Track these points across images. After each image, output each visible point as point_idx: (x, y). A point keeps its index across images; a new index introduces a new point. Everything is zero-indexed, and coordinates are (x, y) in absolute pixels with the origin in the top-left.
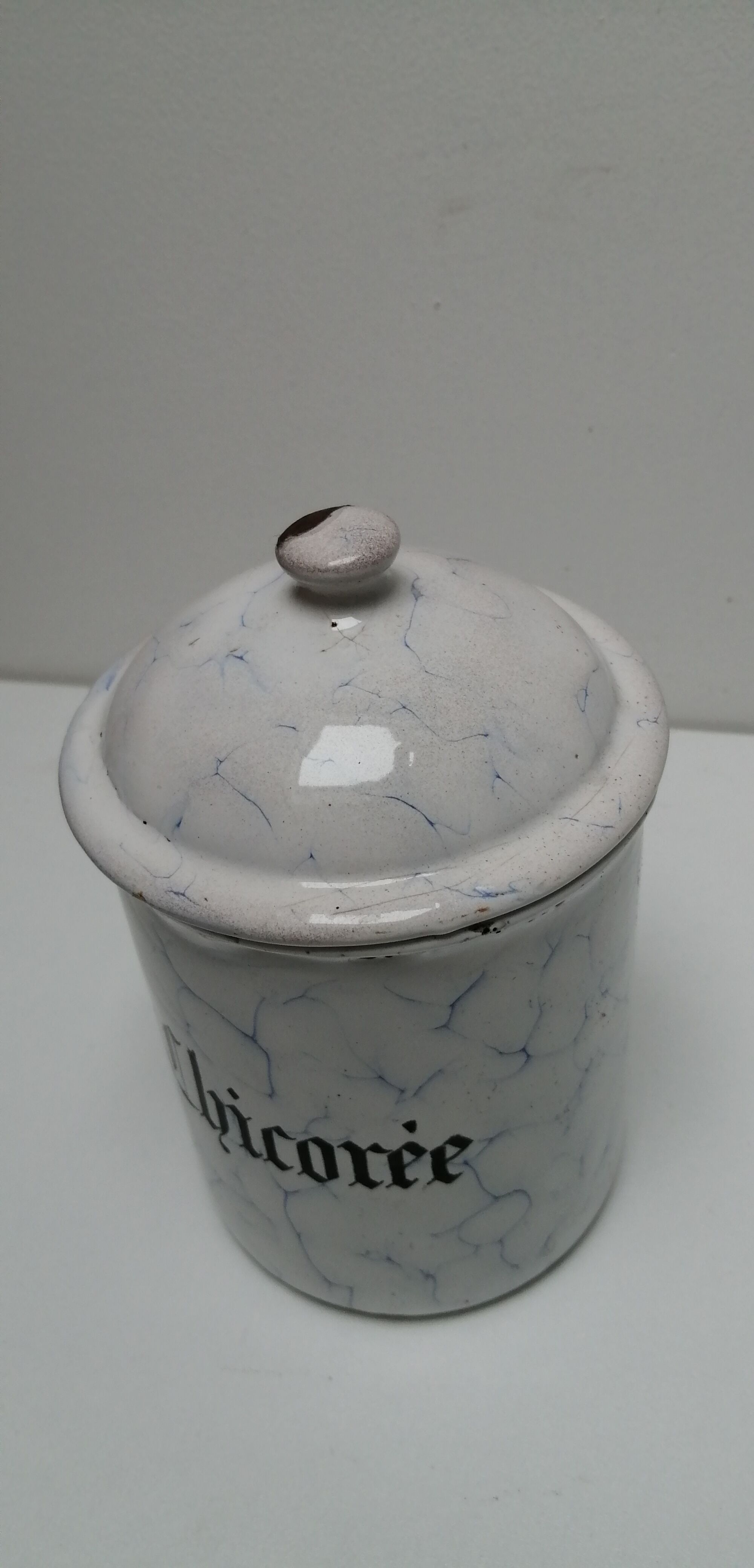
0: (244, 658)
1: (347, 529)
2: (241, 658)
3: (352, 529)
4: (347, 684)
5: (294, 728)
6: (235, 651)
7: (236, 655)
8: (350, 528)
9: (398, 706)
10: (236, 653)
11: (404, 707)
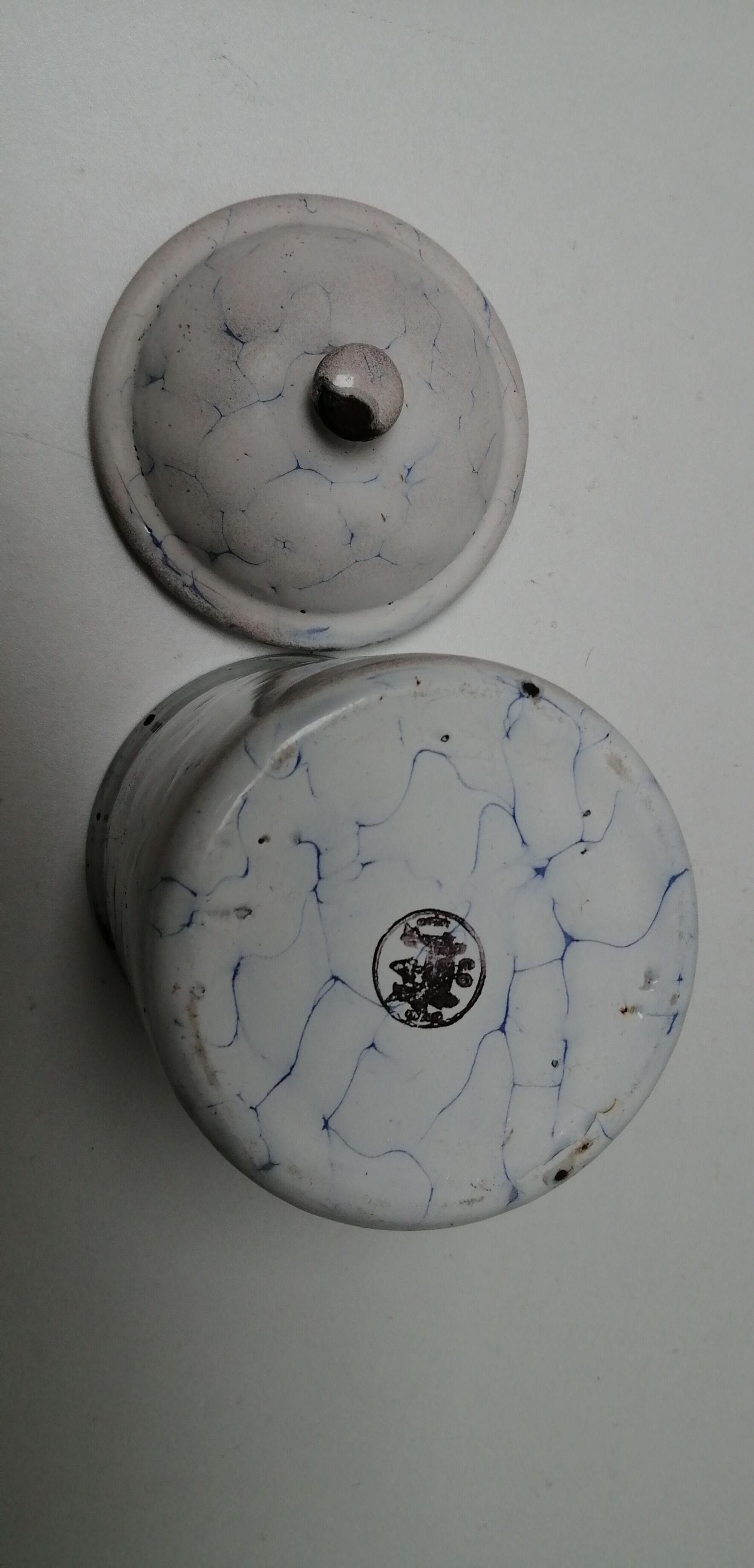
0: (409, 467)
1: (372, 377)
2: (409, 470)
3: (371, 374)
4: (430, 385)
5: (460, 418)
6: (402, 477)
7: (406, 475)
8: (370, 375)
9: (434, 348)
10: (404, 475)
11: (434, 345)
